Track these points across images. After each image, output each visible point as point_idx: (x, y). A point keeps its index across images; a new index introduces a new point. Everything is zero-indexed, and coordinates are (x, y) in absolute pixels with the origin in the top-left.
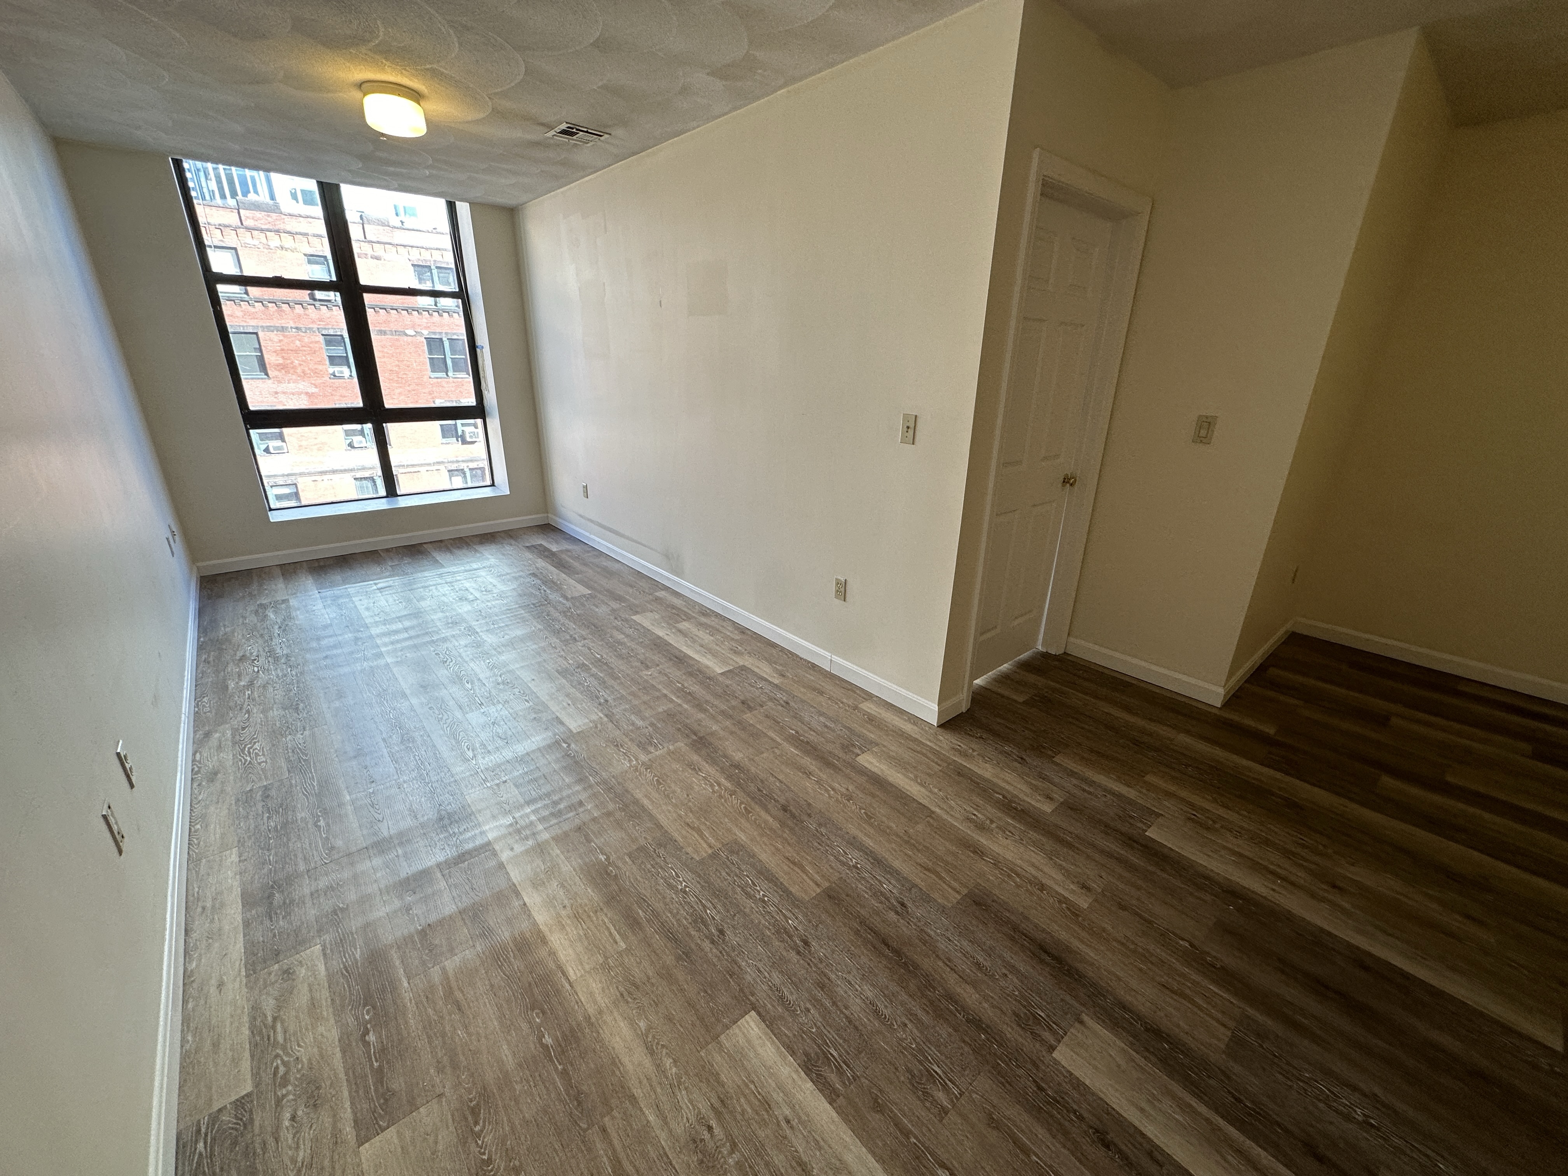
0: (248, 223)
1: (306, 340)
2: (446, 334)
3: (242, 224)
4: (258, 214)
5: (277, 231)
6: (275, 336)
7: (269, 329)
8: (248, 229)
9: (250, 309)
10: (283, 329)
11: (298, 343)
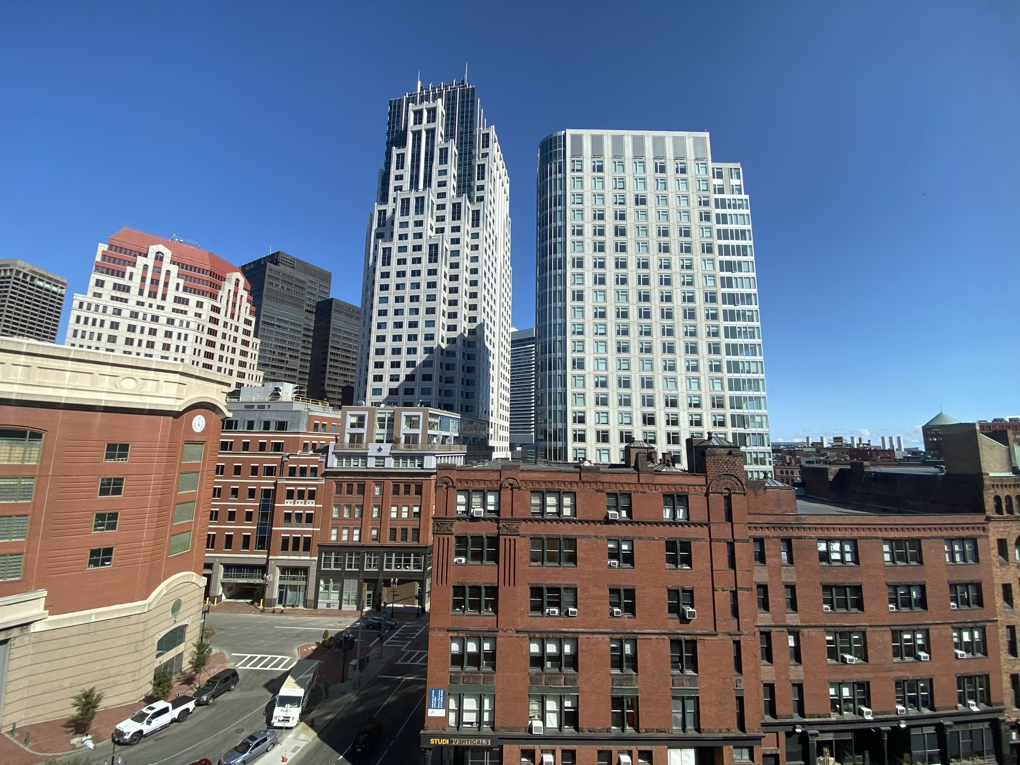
0: (584, 479)
1: (599, 543)
2: (679, 538)
3: (580, 479)
4: (589, 474)
5: (596, 483)
6: (584, 541)
7: (583, 537)
8: (583, 483)
9: (576, 525)
10: (589, 537)
11: (595, 545)
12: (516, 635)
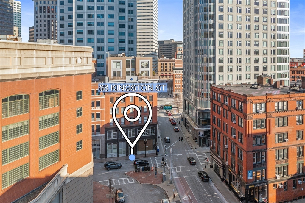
12: (272, 149)
